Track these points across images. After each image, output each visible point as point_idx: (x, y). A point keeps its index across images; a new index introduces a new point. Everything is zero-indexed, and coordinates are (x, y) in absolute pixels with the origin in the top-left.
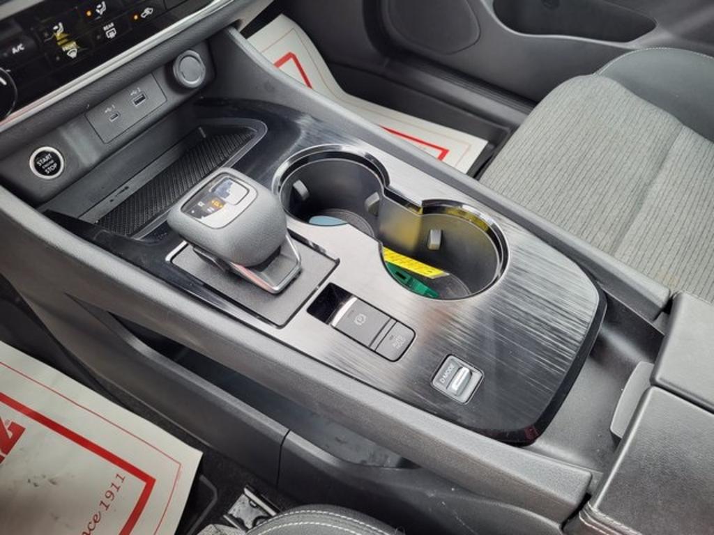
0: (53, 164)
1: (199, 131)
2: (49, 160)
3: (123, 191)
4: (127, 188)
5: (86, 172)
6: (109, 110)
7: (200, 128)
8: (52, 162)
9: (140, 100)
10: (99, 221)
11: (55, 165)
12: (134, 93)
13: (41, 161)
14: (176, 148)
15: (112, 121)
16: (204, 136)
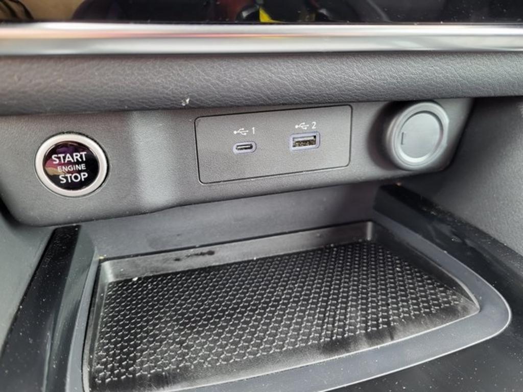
0: (79, 172)
1: (365, 228)
2: (78, 163)
3: (202, 254)
4: (211, 253)
5: (138, 213)
6: (242, 132)
7: (370, 225)
8: (83, 167)
9: (305, 143)
10: (139, 279)
11: (84, 176)
12: (303, 126)
13: (61, 156)
14: (318, 233)
15: (236, 151)
16: (369, 238)
